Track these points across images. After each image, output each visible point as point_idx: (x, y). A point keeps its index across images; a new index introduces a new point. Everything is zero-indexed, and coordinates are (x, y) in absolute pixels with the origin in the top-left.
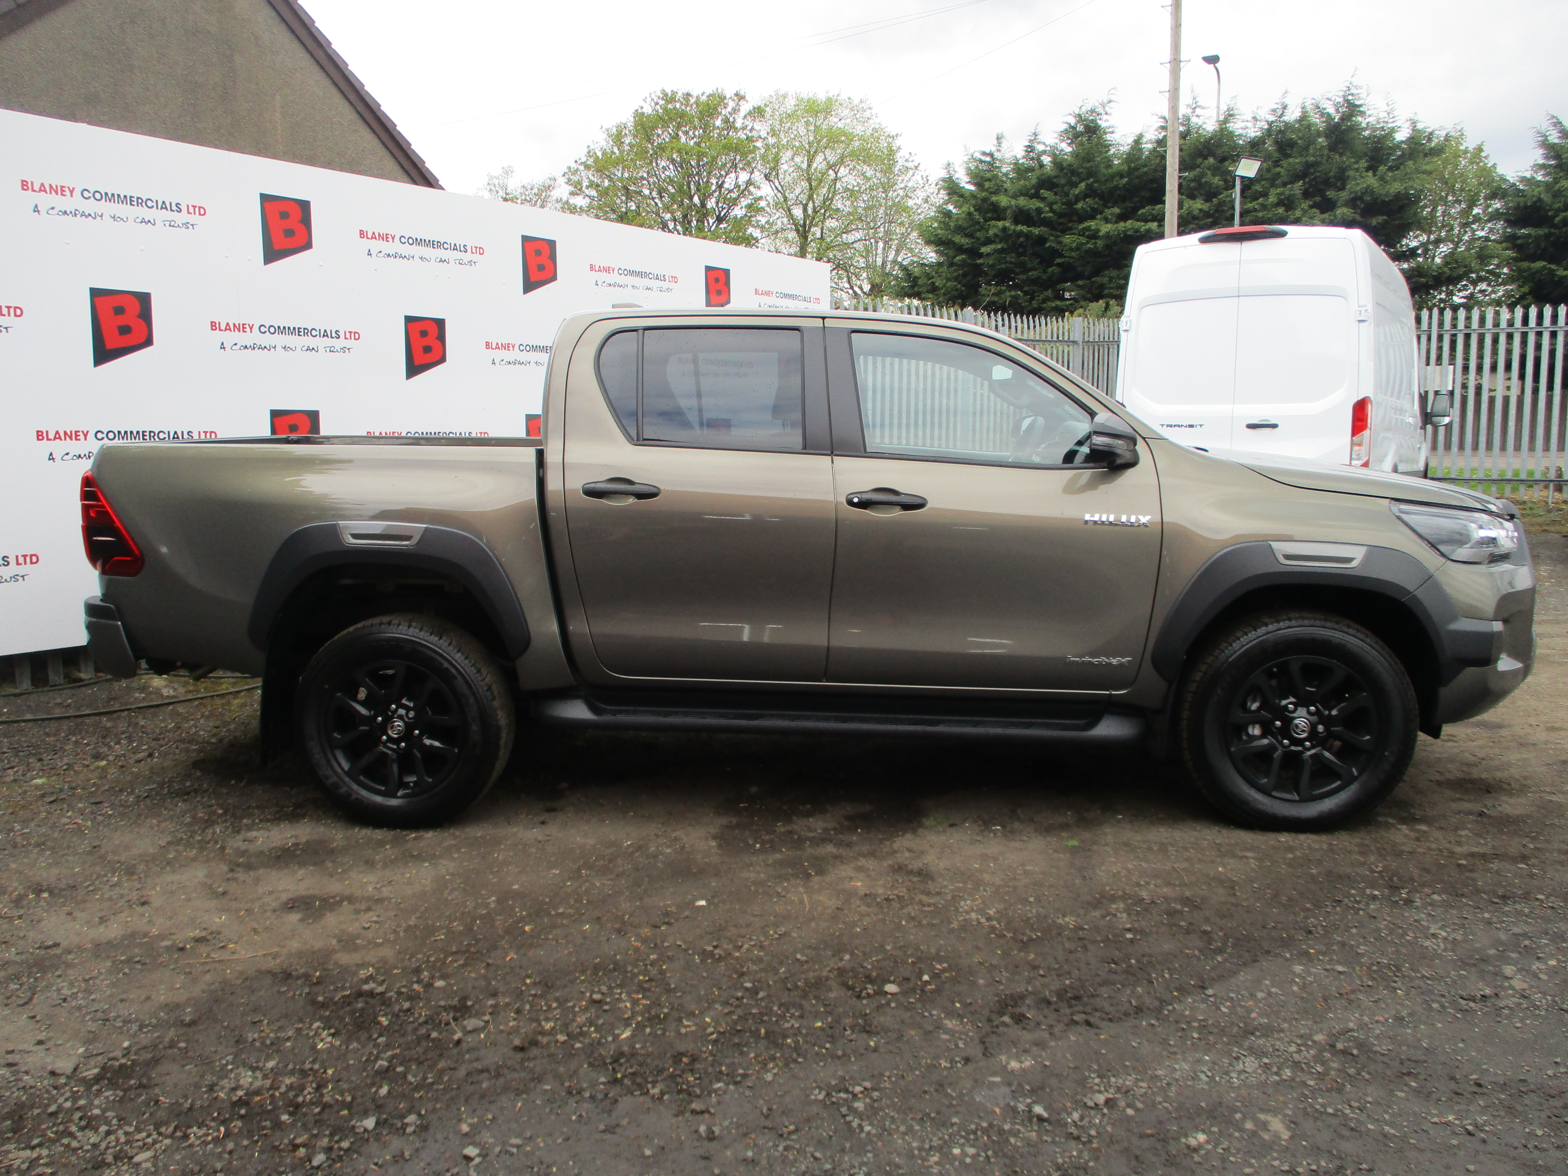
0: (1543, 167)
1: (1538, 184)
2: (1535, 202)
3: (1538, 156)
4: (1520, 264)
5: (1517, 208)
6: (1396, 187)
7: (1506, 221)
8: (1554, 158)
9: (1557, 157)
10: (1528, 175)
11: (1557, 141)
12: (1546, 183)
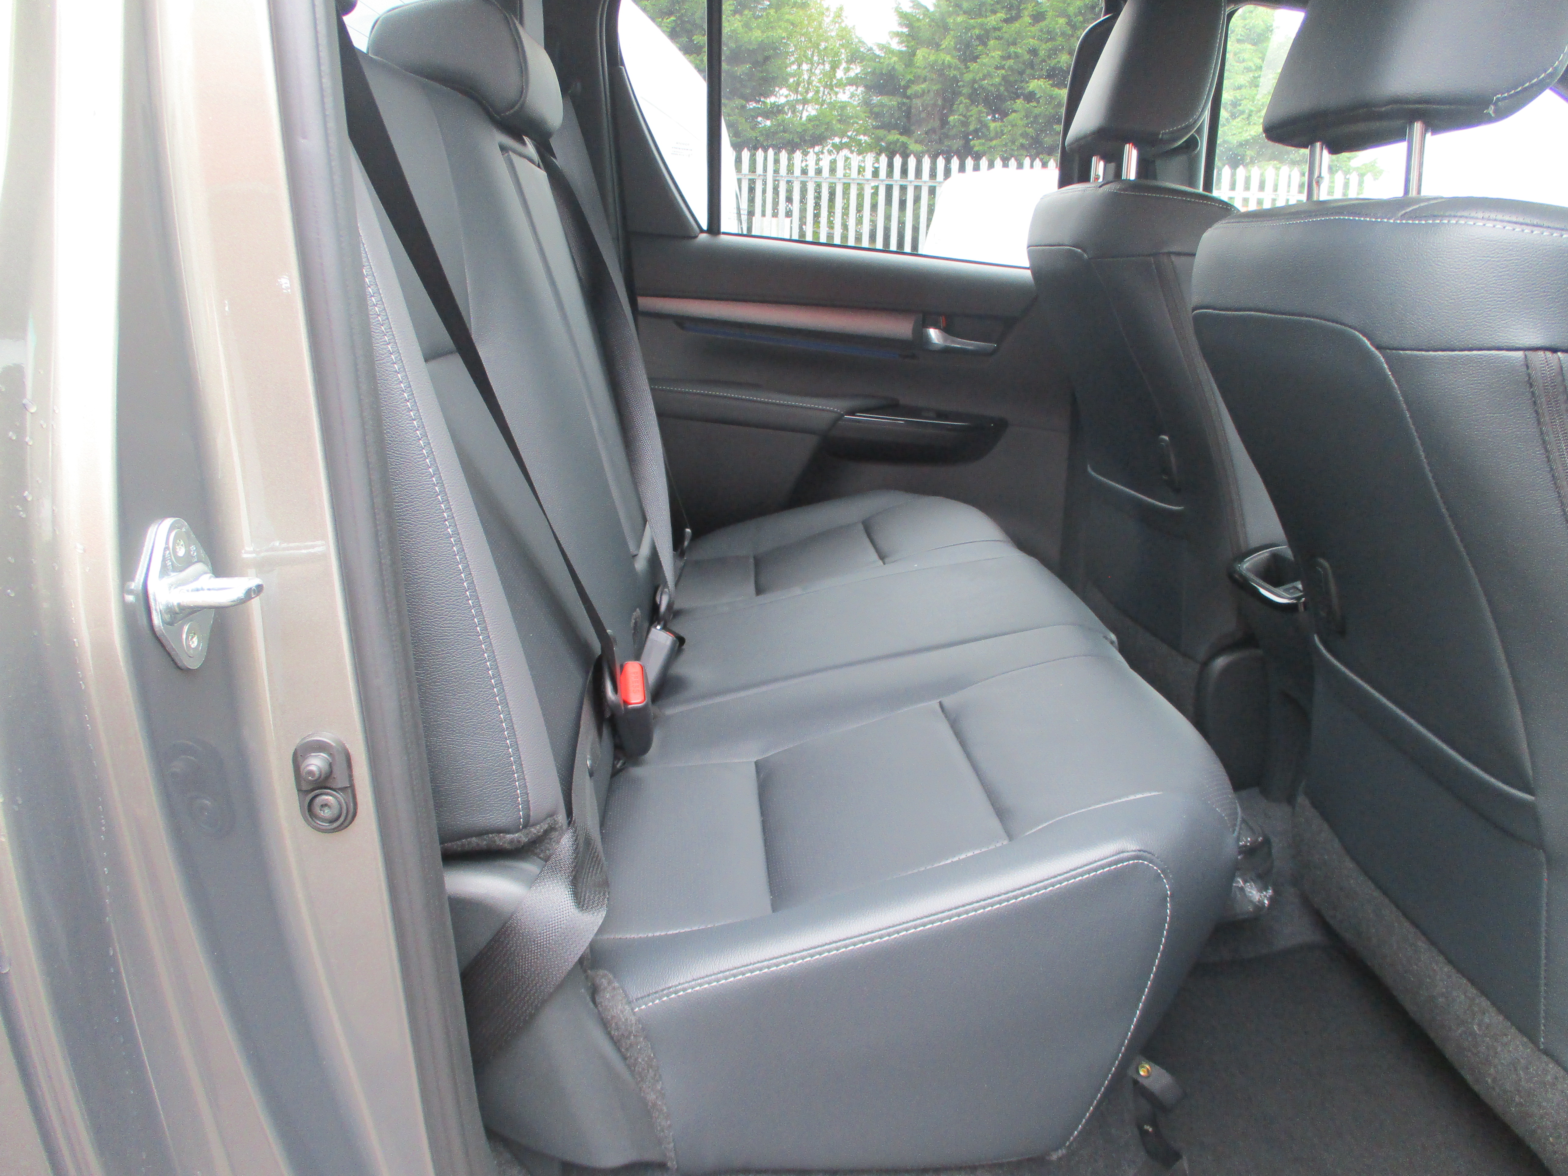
0: (898, 34)
1: (892, 52)
2: (890, 71)
3: (894, 24)
4: (878, 131)
5: (873, 73)
6: (757, 35)
7: (866, 87)
8: (907, 26)
9: (910, 26)
10: (883, 42)
11: (909, 10)
12: (901, 52)
